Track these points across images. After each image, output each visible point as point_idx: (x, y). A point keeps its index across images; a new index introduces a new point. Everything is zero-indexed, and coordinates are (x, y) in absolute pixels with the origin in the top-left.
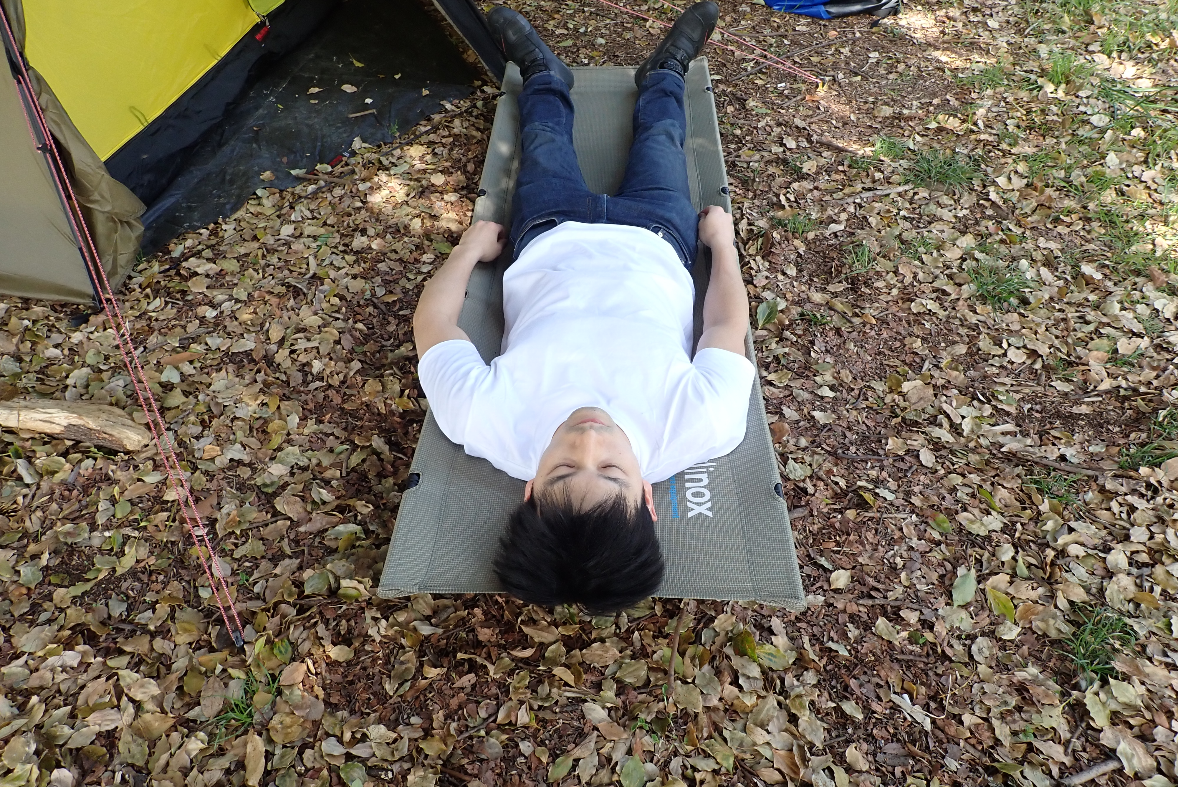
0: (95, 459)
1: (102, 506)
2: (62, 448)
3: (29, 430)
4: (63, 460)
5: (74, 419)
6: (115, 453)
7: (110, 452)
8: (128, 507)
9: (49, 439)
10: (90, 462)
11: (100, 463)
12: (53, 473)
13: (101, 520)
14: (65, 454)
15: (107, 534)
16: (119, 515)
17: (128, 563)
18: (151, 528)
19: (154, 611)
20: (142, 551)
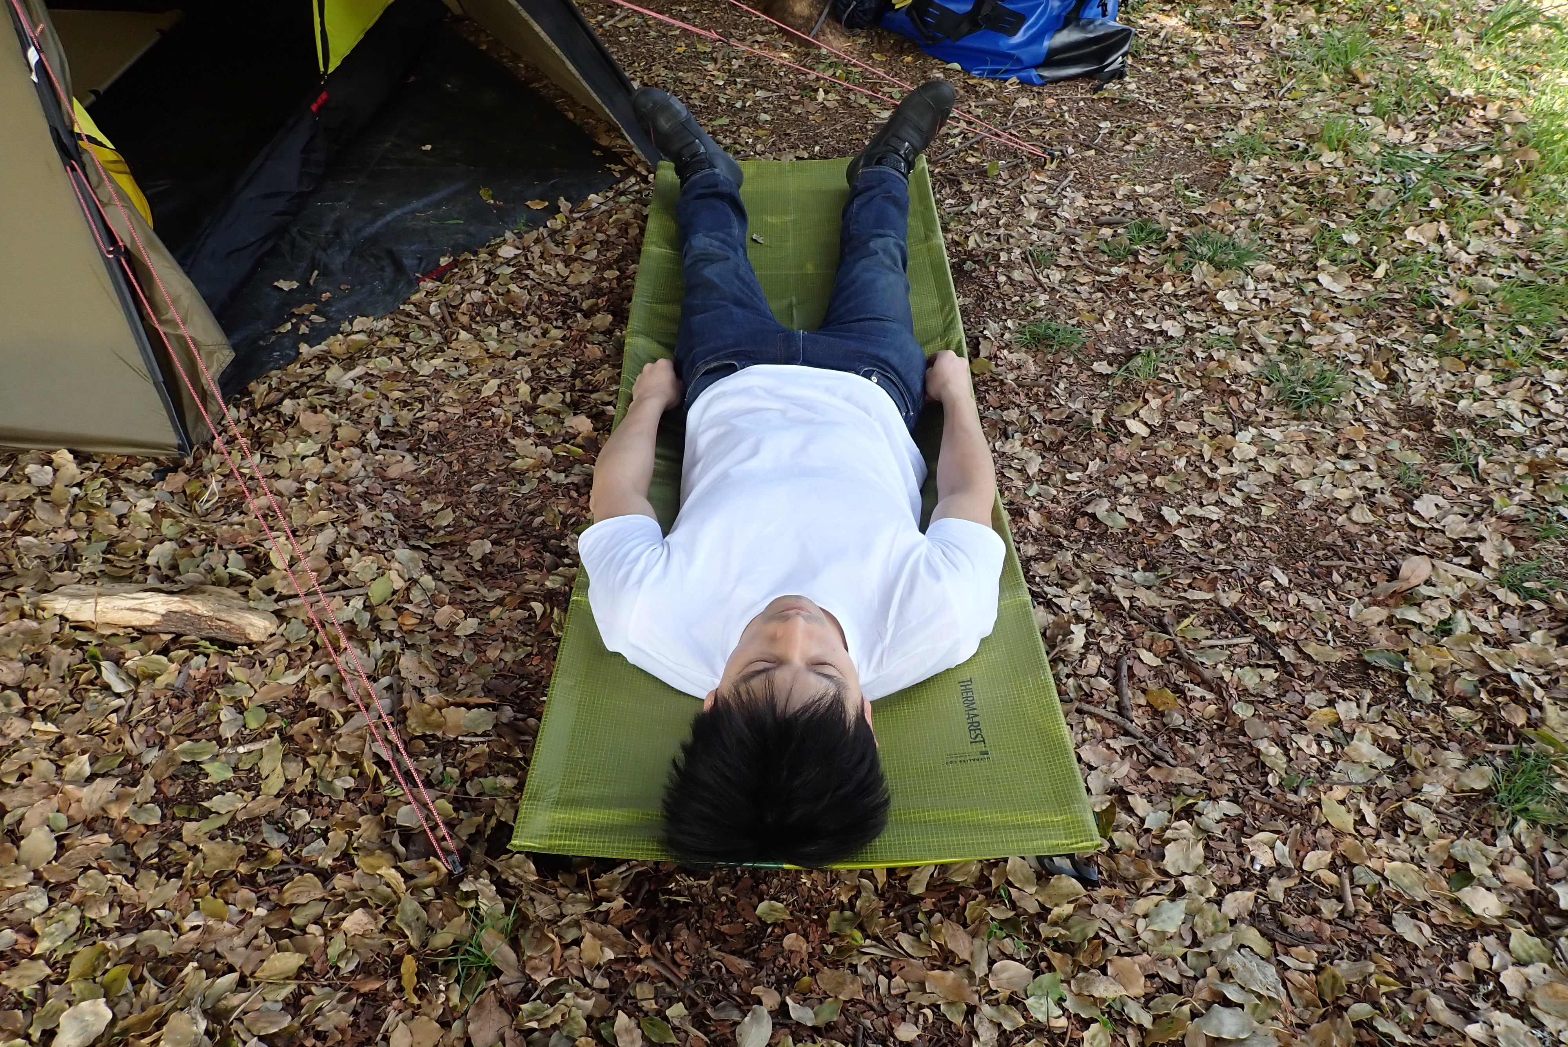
0: (207, 656)
2: (157, 645)
3: (108, 624)
4: (164, 659)
5: (176, 604)
6: (234, 646)
7: (226, 646)
8: (263, 715)
9: (141, 633)
10: (200, 660)
11: (214, 661)
12: (153, 677)
13: (228, 732)
14: (165, 651)
15: (241, 749)
16: (253, 725)
17: (274, 784)
18: (299, 739)
19: (326, 840)
20: (294, 768)
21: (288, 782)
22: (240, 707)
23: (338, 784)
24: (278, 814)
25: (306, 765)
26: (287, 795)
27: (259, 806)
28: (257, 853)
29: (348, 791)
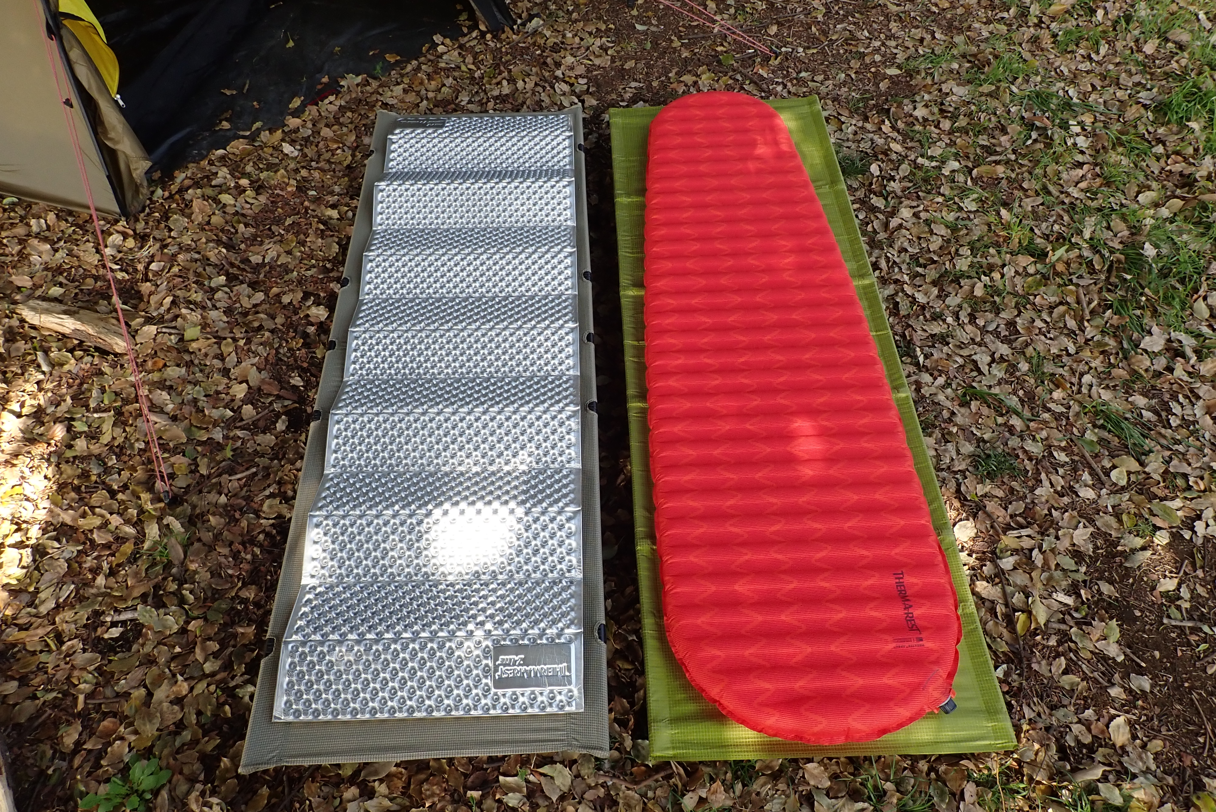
0: (93, 356)
1: (95, 393)
2: (70, 345)
3: (49, 329)
4: (70, 355)
5: (79, 326)
6: (108, 353)
7: (103, 353)
8: (113, 397)
9: (63, 337)
10: (89, 359)
11: (96, 361)
12: (62, 365)
13: (92, 405)
14: (71, 351)
15: (96, 415)
16: (106, 402)
17: (106, 439)
18: (127, 414)
19: (120, 475)
20: (118, 431)
21: (114, 438)
22: (103, 390)
23: (137, 445)
24: (103, 455)
25: (125, 431)
26: (110, 447)
27: (95, 449)
28: (85, 475)
29: (140, 450)
